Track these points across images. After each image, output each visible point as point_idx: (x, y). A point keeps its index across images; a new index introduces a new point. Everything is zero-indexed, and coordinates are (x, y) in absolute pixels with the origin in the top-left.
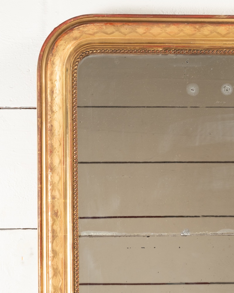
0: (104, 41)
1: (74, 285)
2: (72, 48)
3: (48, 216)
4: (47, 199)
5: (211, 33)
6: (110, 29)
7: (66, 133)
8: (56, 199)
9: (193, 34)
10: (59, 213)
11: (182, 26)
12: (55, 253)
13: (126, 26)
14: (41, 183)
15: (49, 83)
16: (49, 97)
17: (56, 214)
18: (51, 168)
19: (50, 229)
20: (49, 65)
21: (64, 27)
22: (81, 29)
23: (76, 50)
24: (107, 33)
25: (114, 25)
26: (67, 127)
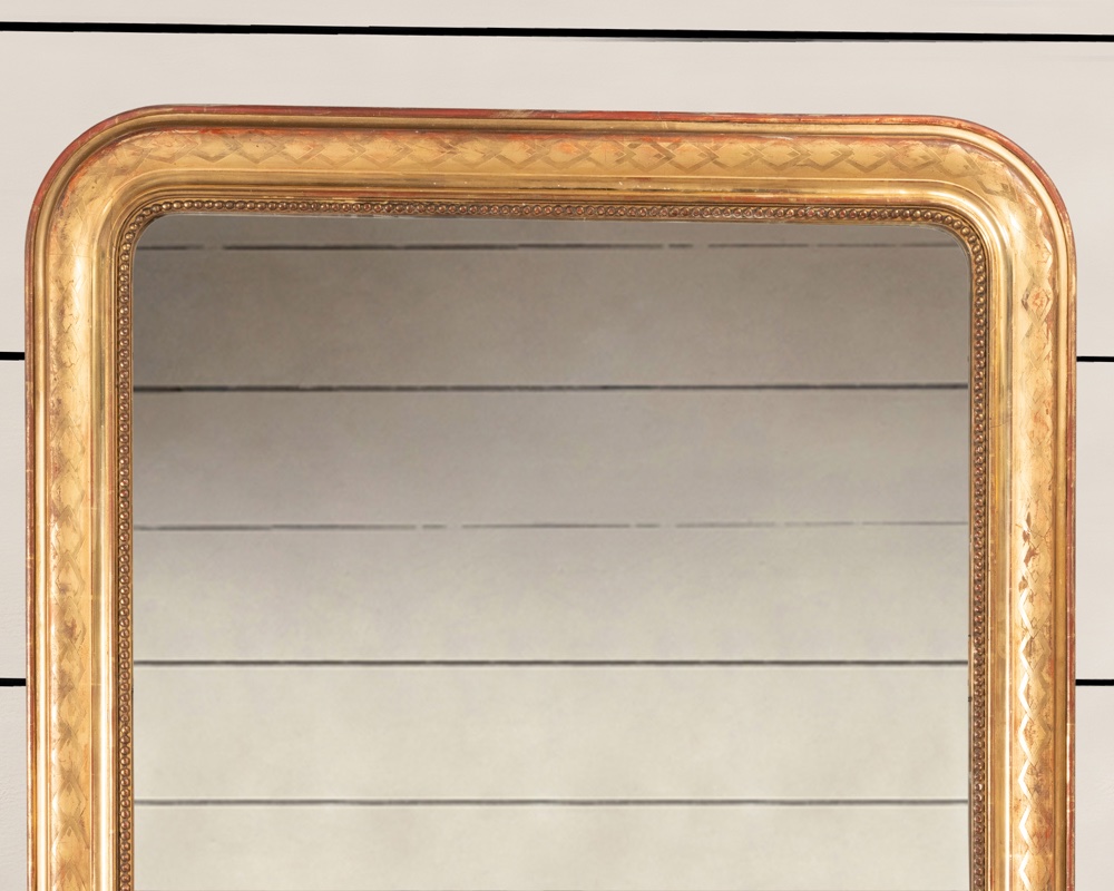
0: (200, 178)
1: (118, 814)
2: (116, 196)
3: (49, 635)
4: (49, 594)
5: (485, 157)
6: (215, 145)
7: (100, 422)
8: (70, 594)
9: (437, 162)
10: (78, 630)
11: (405, 141)
12: (67, 733)
13: (257, 138)
15: (53, 288)
16: (52, 324)
17: (69, 631)
18: (61, 514)
19: (54, 669)
20: (54, 241)
21: (98, 138)
22: (137, 143)
23: (125, 199)
24: (207, 158)
25: (223, 135)
26: (101, 405)
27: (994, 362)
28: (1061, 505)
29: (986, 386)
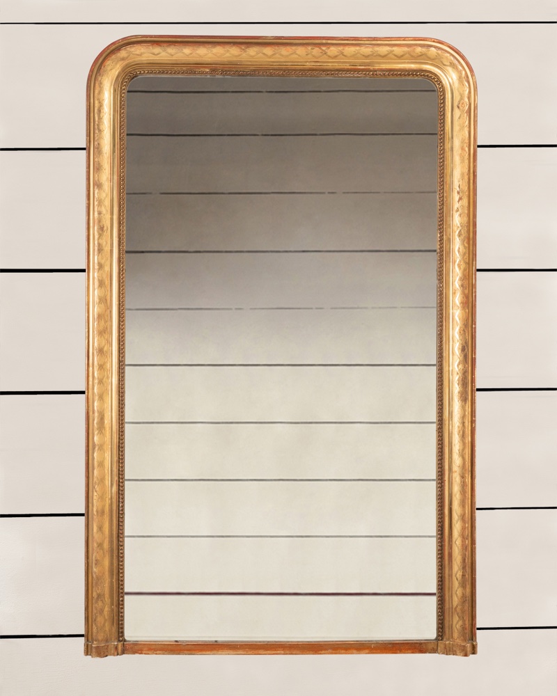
0: (151, 62)
1: (119, 296)
2: (120, 69)
3: (94, 231)
4: (94, 215)
5: (257, 54)
6: (157, 50)
7: (114, 152)
8: (102, 215)
9: (239, 55)
10: (105, 228)
11: (227, 47)
12: (101, 266)
13: (172, 47)
14: (89, 199)
15: (96, 102)
16: (96, 116)
17: (101, 229)
18: (99, 185)
19: (96, 243)
20: (97, 84)
21: (114, 47)
22: (128, 49)
23: (123, 70)
24: (154, 54)
25: (160, 46)
26: (114, 146)
27: (446, 128)
28: (472, 181)
29: (444, 137)
